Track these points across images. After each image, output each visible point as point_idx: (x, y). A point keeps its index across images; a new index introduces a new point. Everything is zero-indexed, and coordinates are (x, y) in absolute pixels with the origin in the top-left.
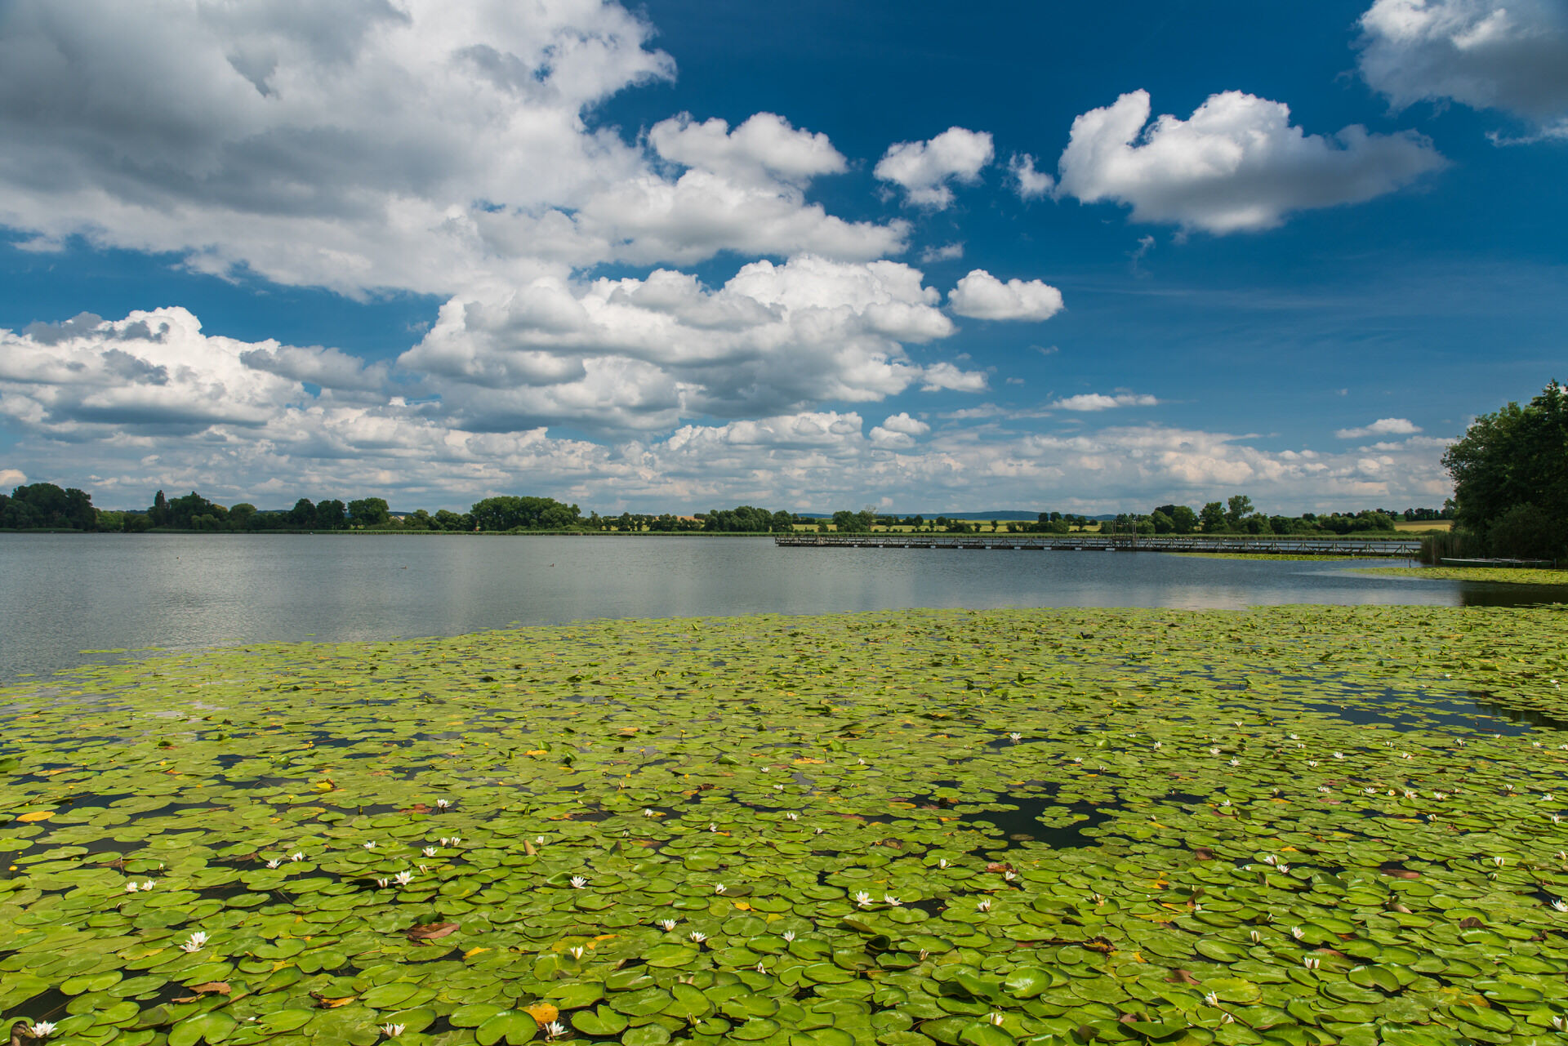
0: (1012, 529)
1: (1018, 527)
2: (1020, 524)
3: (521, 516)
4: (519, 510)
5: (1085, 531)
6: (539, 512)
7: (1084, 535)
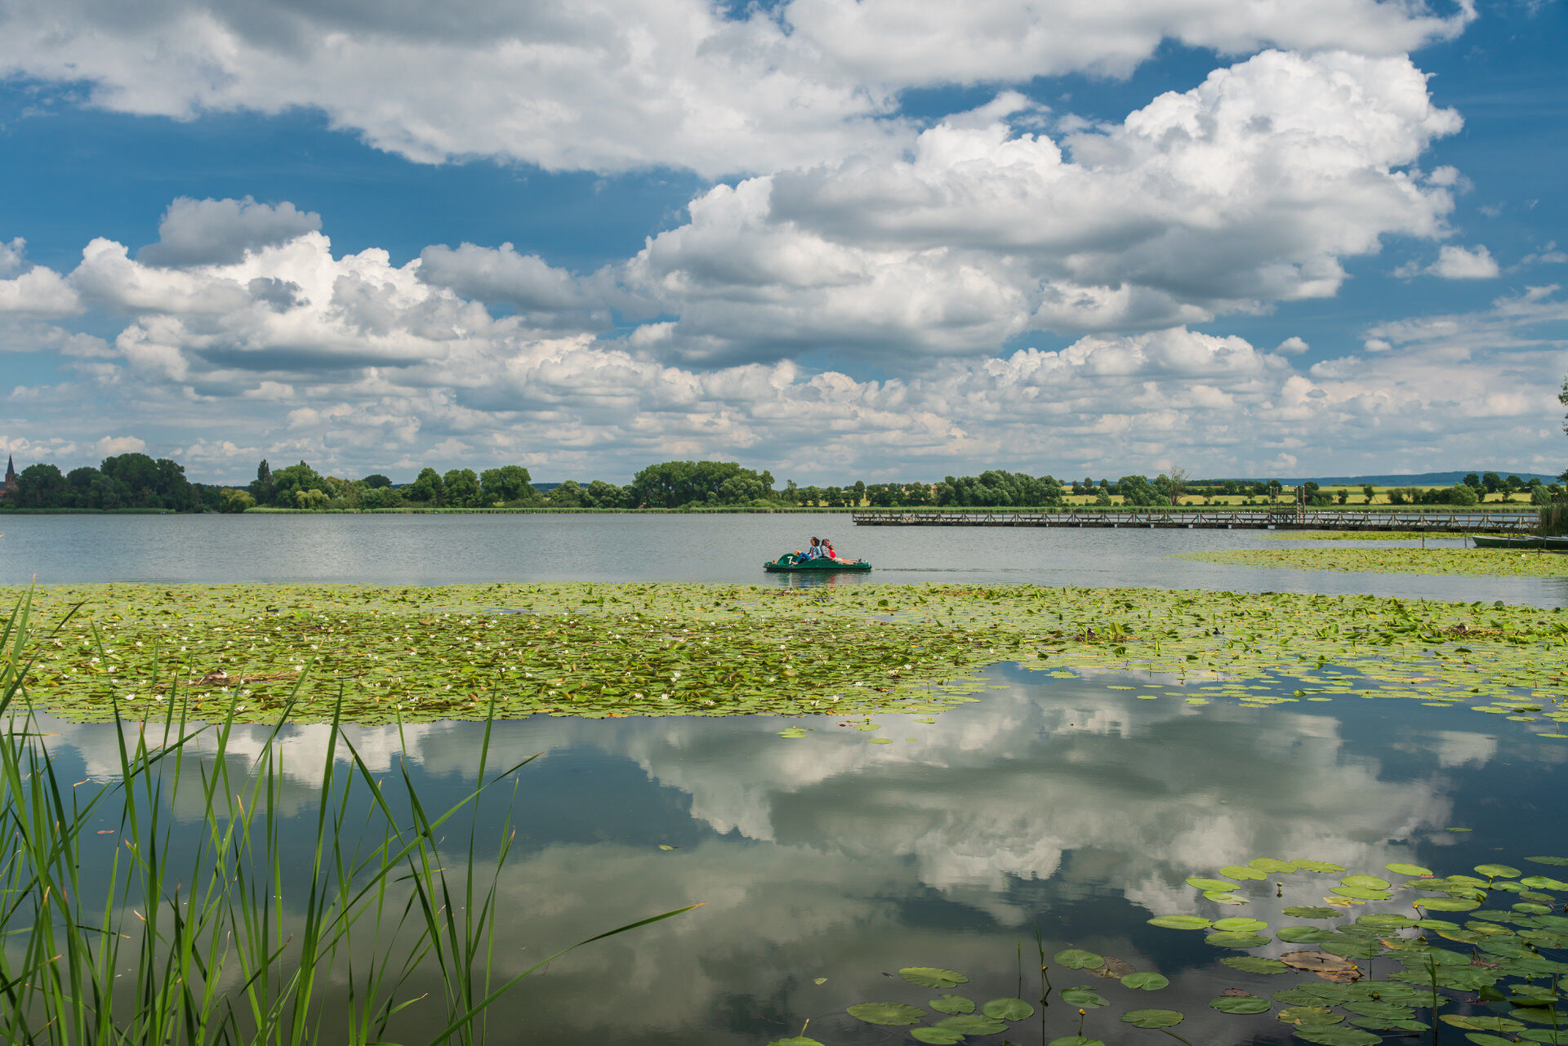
0: (1396, 499)
1: (1405, 497)
2: (1408, 493)
3: (696, 487)
4: (694, 480)
5: (1512, 501)
6: (721, 480)
7: (1510, 507)
